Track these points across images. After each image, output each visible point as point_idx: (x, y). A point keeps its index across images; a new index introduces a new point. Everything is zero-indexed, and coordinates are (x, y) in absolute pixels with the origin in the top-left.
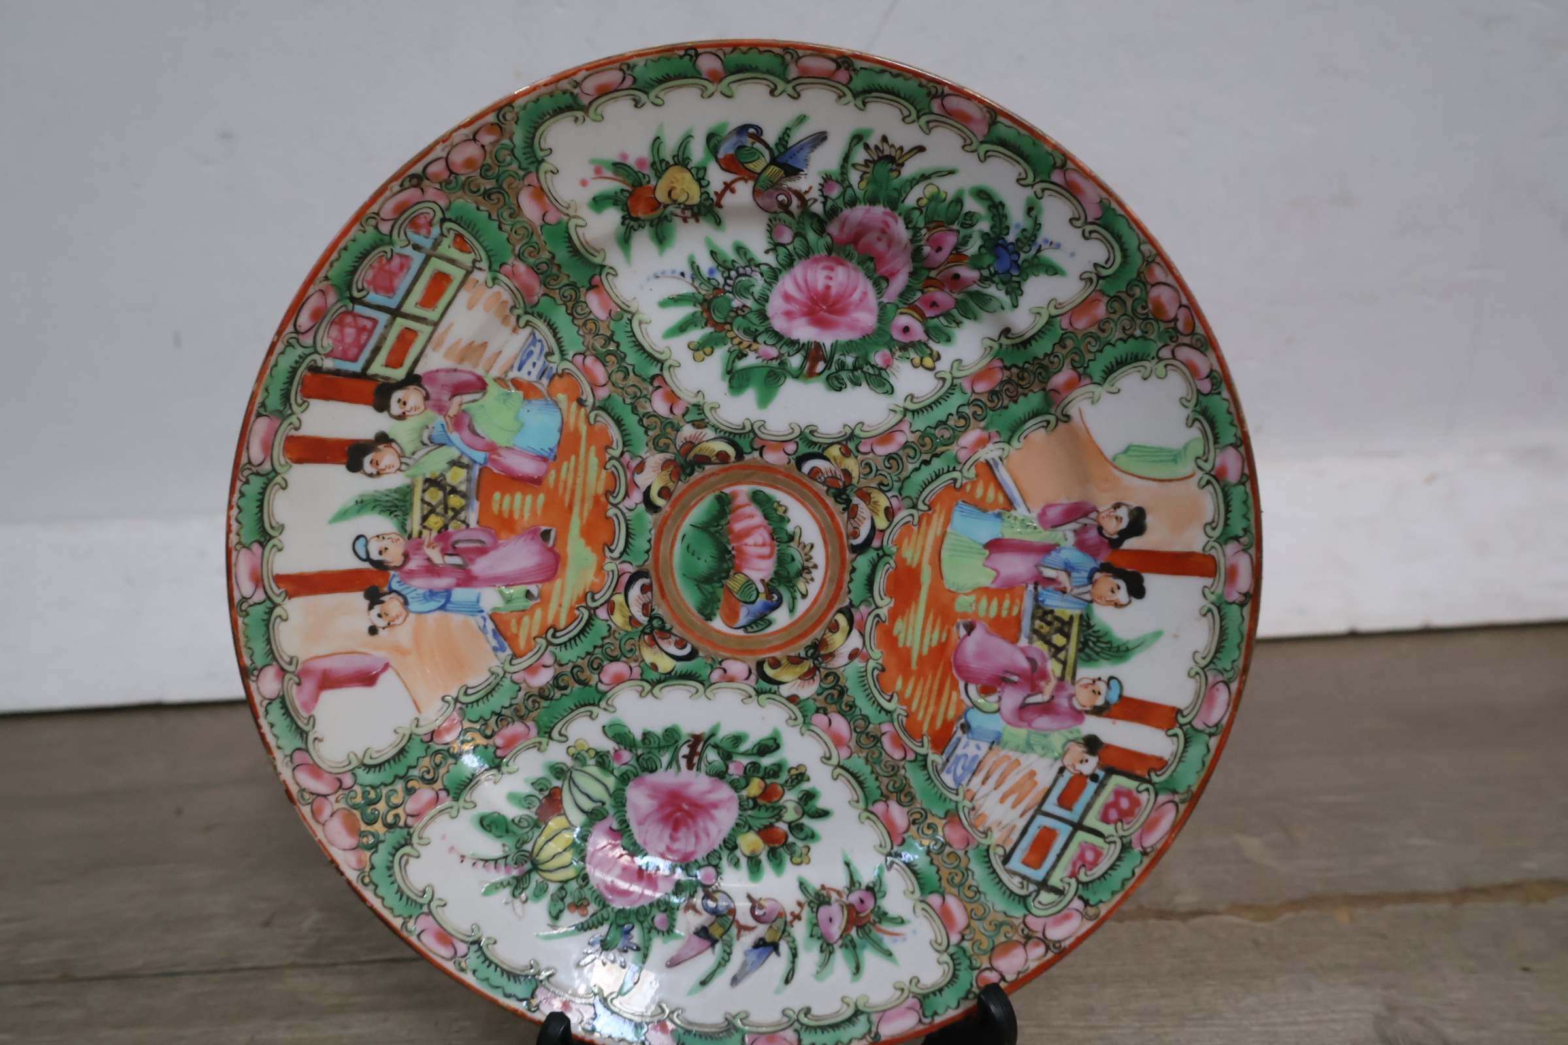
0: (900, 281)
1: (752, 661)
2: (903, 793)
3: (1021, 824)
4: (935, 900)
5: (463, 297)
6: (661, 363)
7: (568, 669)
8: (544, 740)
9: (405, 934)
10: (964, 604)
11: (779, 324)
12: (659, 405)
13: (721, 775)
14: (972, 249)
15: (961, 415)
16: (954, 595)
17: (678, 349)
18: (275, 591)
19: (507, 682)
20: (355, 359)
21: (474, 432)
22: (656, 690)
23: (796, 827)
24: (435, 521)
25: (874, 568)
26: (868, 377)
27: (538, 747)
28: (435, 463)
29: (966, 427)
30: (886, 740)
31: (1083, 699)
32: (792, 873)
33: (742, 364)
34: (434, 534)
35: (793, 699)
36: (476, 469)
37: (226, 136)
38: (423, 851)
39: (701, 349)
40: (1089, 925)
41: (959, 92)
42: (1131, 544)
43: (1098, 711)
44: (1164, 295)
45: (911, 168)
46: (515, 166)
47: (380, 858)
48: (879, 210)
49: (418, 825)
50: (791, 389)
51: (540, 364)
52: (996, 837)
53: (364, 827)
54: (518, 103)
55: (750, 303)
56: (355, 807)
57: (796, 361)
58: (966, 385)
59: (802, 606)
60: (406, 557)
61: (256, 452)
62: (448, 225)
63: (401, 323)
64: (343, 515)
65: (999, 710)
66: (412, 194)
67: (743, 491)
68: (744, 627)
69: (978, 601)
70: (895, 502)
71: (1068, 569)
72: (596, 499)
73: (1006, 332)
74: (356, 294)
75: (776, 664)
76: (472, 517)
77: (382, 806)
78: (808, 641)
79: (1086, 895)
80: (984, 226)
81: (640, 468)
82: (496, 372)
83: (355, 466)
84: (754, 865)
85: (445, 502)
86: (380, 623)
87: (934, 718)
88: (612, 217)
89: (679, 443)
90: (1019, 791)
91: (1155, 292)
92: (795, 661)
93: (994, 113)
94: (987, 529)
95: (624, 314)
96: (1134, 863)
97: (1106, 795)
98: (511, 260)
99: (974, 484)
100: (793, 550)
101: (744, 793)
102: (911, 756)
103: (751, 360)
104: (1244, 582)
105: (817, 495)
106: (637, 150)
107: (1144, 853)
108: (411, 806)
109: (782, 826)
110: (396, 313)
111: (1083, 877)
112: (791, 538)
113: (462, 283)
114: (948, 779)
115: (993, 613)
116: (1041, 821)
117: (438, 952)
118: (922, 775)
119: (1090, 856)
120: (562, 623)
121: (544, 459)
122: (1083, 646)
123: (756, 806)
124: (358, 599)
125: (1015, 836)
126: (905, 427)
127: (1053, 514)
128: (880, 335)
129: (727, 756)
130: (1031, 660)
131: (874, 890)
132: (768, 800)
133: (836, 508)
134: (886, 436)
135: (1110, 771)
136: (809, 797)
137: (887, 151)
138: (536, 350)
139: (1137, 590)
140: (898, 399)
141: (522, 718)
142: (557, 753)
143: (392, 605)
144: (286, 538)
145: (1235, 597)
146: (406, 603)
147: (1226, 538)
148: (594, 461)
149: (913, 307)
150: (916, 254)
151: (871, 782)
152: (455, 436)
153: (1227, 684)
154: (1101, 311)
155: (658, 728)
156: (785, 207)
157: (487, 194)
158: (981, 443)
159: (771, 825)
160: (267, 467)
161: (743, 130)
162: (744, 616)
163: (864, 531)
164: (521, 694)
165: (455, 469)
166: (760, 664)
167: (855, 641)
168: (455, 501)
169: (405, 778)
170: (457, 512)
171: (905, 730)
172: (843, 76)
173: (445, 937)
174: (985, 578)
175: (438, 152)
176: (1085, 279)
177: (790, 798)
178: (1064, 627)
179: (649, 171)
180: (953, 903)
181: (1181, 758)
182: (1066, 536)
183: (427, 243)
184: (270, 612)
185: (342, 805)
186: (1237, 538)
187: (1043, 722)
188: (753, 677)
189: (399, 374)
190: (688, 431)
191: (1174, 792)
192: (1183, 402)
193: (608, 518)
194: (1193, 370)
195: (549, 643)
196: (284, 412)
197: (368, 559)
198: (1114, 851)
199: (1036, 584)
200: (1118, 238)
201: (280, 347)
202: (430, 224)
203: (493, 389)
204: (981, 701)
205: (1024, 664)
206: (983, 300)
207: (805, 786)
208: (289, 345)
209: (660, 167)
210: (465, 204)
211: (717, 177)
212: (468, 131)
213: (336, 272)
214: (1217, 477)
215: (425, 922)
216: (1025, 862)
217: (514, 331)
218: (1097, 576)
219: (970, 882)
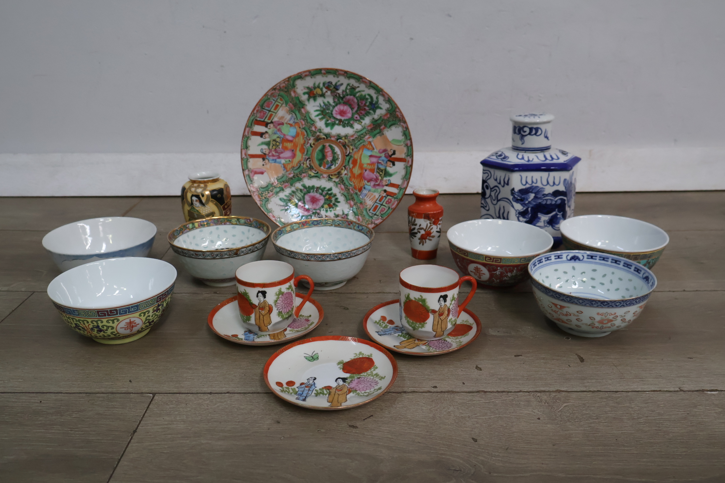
0: (356, 109)
1: (328, 174)
2: (353, 199)
3: (372, 204)
4: (357, 217)
5: (281, 109)
6: (314, 121)
7: (296, 174)
8: (291, 186)
9: (267, 215)
10: (365, 166)
11: (334, 115)
12: (313, 129)
13: (321, 194)
14: (368, 104)
15: (366, 133)
16: (363, 165)
17: (317, 119)
18: (248, 157)
19: (285, 176)
20: (262, 118)
21: (282, 132)
22: (311, 179)
23: (334, 204)
24: (274, 147)
25: (350, 159)
26: (349, 125)
27: (290, 188)
28: (275, 137)
29: (366, 135)
30: (350, 190)
31: (384, 183)
32: (333, 212)
33: (328, 122)
34: (274, 149)
35: (335, 182)
36: (282, 138)
37: (222, 66)
38: (270, 203)
39: (321, 119)
40: (382, 220)
41: (365, 78)
42: (393, 156)
43: (387, 185)
44: (398, 113)
45: (357, 90)
46: (290, 87)
47: (264, 203)
48: (352, 97)
49: (269, 198)
50: (336, 127)
51: (293, 120)
52: (368, 207)
53: (261, 197)
54: (292, 77)
55: (330, 112)
56: (260, 194)
57: (337, 122)
58: (367, 128)
59: (337, 165)
60: (269, 153)
61: (246, 133)
62: (280, 97)
63: (270, 113)
64: (259, 145)
65: (370, 185)
66: (274, 91)
67: (327, 144)
68: (327, 169)
69: (367, 166)
70: (354, 148)
71: (383, 161)
72: (302, 145)
73: (373, 119)
74: (264, 108)
75: (332, 175)
76: (281, 147)
77: (264, 195)
78: (338, 171)
79: (382, 216)
80: (369, 100)
81: (310, 140)
82: (286, 121)
83: (261, 137)
84: (327, 211)
85: (276, 144)
86: (265, 164)
87: (359, 186)
88: (306, 96)
89: (317, 135)
90: (372, 199)
91: (397, 113)
92: (335, 175)
93: (370, 82)
94: (369, 153)
95: (308, 113)
96: (390, 211)
97: (387, 199)
98: (289, 103)
99: (367, 145)
100: (336, 155)
101: (325, 198)
102: (355, 193)
103: (329, 122)
104: (410, 163)
105: (340, 146)
106: (311, 85)
107: (392, 209)
108: (269, 195)
109: (332, 204)
110: (270, 111)
111: (382, 213)
112: (335, 153)
113: (281, 107)
114: (361, 197)
115: (370, 168)
116: (376, 204)
117: (273, 219)
118: (356, 196)
119: (383, 210)
120: (295, 166)
121: (293, 137)
122: (385, 174)
123: (327, 200)
124: (261, 159)
125: (371, 206)
126: (356, 134)
127: (381, 151)
128: (352, 118)
129: (323, 191)
130: (376, 177)
131: (347, 215)
132: (329, 199)
133: (343, 148)
134: (352, 136)
135: (388, 195)
136: (337, 199)
137: (353, 87)
138: (293, 118)
139: (394, 165)
140: (355, 130)
141: (287, 182)
142: (293, 189)
143: (267, 161)
144: (250, 148)
145: (409, 165)
146: (269, 161)
147: (408, 156)
148: (302, 138)
149: (358, 114)
150: (358, 105)
151: (347, 197)
152: (278, 133)
153: (407, 180)
154: (389, 116)
155: (311, 185)
156: (336, 95)
157: (286, 92)
158: (369, 138)
159: (330, 204)
160: (248, 136)
161: (329, 82)
162: (327, 166)
163: (348, 152)
164: (287, 178)
165: (278, 138)
166: (329, 175)
167: (346, 172)
168: (278, 144)
169: (268, 190)
170: (278, 146)
171: (354, 188)
172: (346, 74)
173: (274, 217)
174: (369, 162)
175: (279, 85)
176: (386, 110)
177: (333, 199)
178: (382, 171)
179: (313, 89)
180: (360, 217)
181: (399, 193)
182: (383, 155)
183: (275, 99)
184: (247, 160)
185: (257, 194)
186: (409, 156)
187: (377, 187)
188: (328, 177)
189: (269, 121)
190: (318, 133)
191: (397, 199)
192: (401, 132)
193: (304, 148)
194: (403, 126)
195: (293, 169)
196: (251, 127)
197: (263, 153)
198: (387, 208)
199: (378, 163)
200: (391, 104)
201: (251, 116)
202: (276, 96)
203: (285, 125)
204: (367, 183)
205: (375, 177)
206: (369, 113)
207: (336, 197)
208: (253, 116)
209: (315, 88)
210: (282, 93)
211: (324, 90)
212: (283, 82)
213: (261, 104)
214: (407, 145)
215: (271, 214)
216: (373, 211)
217: (289, 115)
218: (388, 162)
219: (363, 214)
